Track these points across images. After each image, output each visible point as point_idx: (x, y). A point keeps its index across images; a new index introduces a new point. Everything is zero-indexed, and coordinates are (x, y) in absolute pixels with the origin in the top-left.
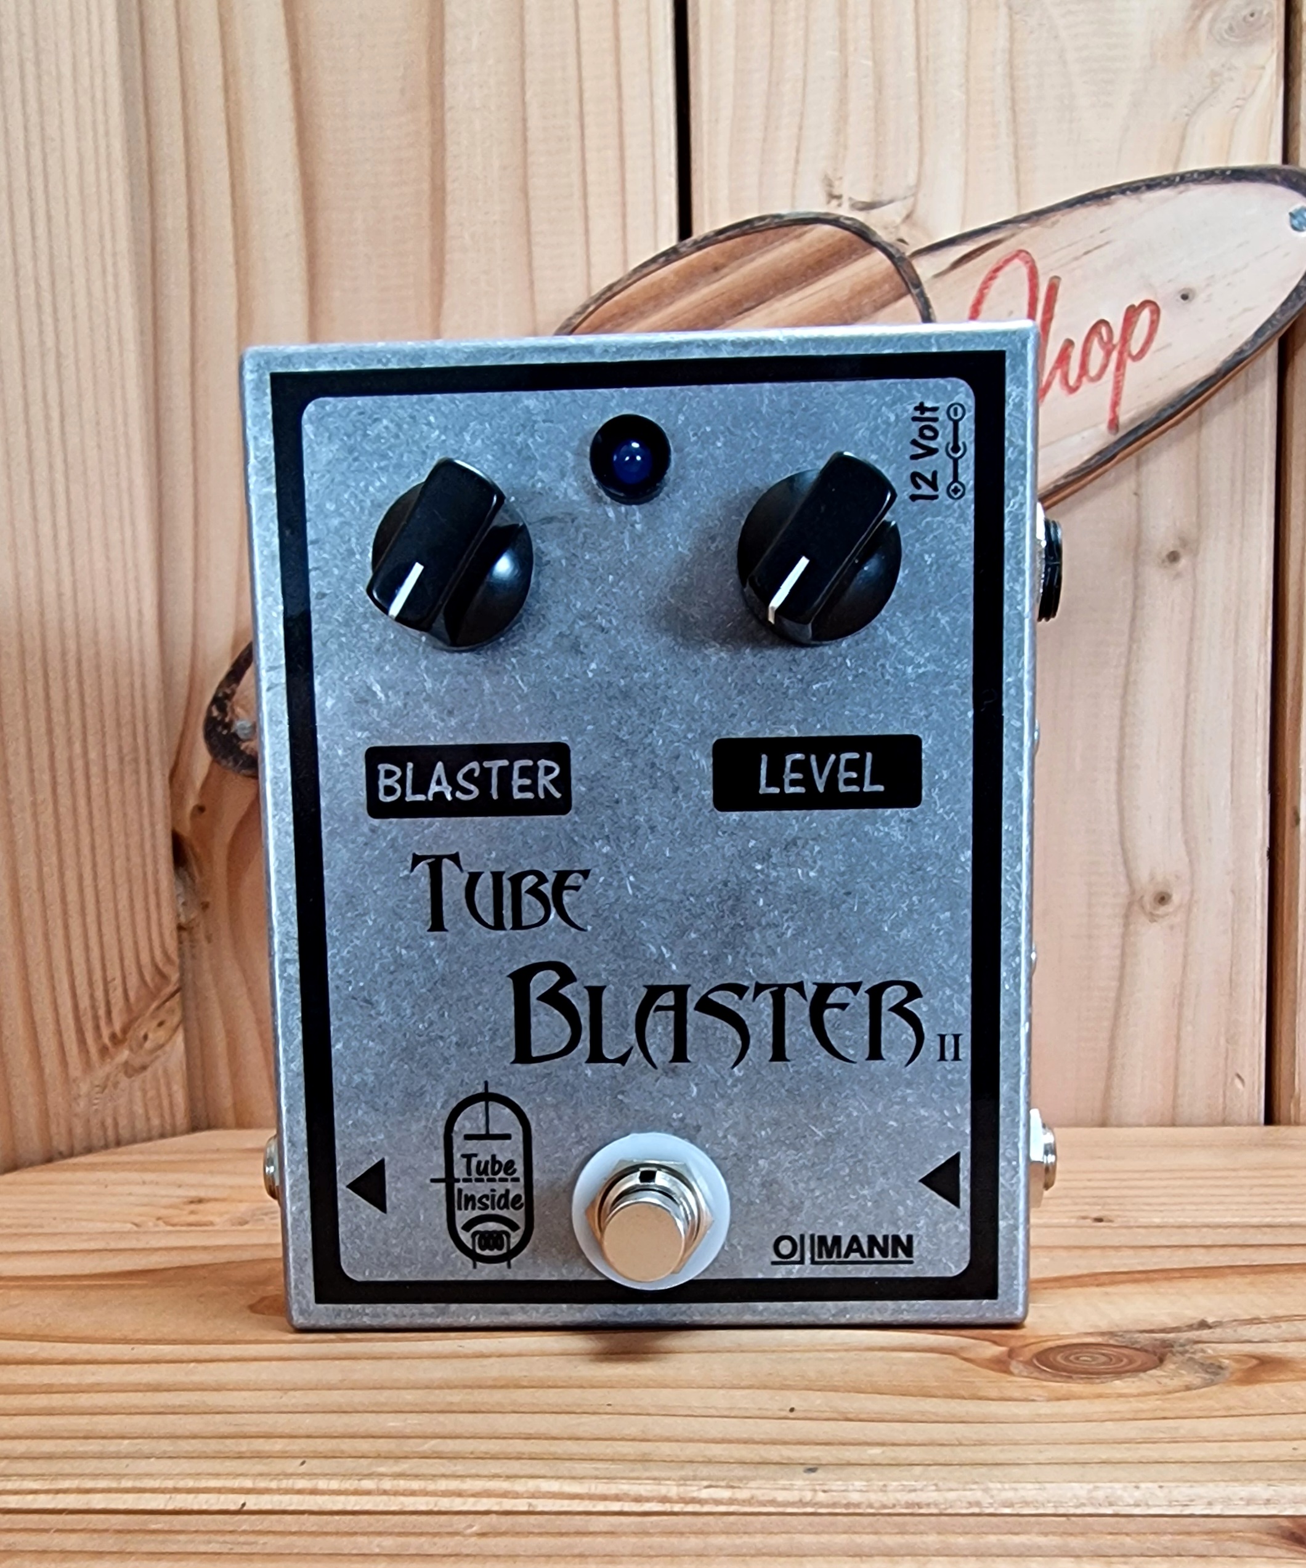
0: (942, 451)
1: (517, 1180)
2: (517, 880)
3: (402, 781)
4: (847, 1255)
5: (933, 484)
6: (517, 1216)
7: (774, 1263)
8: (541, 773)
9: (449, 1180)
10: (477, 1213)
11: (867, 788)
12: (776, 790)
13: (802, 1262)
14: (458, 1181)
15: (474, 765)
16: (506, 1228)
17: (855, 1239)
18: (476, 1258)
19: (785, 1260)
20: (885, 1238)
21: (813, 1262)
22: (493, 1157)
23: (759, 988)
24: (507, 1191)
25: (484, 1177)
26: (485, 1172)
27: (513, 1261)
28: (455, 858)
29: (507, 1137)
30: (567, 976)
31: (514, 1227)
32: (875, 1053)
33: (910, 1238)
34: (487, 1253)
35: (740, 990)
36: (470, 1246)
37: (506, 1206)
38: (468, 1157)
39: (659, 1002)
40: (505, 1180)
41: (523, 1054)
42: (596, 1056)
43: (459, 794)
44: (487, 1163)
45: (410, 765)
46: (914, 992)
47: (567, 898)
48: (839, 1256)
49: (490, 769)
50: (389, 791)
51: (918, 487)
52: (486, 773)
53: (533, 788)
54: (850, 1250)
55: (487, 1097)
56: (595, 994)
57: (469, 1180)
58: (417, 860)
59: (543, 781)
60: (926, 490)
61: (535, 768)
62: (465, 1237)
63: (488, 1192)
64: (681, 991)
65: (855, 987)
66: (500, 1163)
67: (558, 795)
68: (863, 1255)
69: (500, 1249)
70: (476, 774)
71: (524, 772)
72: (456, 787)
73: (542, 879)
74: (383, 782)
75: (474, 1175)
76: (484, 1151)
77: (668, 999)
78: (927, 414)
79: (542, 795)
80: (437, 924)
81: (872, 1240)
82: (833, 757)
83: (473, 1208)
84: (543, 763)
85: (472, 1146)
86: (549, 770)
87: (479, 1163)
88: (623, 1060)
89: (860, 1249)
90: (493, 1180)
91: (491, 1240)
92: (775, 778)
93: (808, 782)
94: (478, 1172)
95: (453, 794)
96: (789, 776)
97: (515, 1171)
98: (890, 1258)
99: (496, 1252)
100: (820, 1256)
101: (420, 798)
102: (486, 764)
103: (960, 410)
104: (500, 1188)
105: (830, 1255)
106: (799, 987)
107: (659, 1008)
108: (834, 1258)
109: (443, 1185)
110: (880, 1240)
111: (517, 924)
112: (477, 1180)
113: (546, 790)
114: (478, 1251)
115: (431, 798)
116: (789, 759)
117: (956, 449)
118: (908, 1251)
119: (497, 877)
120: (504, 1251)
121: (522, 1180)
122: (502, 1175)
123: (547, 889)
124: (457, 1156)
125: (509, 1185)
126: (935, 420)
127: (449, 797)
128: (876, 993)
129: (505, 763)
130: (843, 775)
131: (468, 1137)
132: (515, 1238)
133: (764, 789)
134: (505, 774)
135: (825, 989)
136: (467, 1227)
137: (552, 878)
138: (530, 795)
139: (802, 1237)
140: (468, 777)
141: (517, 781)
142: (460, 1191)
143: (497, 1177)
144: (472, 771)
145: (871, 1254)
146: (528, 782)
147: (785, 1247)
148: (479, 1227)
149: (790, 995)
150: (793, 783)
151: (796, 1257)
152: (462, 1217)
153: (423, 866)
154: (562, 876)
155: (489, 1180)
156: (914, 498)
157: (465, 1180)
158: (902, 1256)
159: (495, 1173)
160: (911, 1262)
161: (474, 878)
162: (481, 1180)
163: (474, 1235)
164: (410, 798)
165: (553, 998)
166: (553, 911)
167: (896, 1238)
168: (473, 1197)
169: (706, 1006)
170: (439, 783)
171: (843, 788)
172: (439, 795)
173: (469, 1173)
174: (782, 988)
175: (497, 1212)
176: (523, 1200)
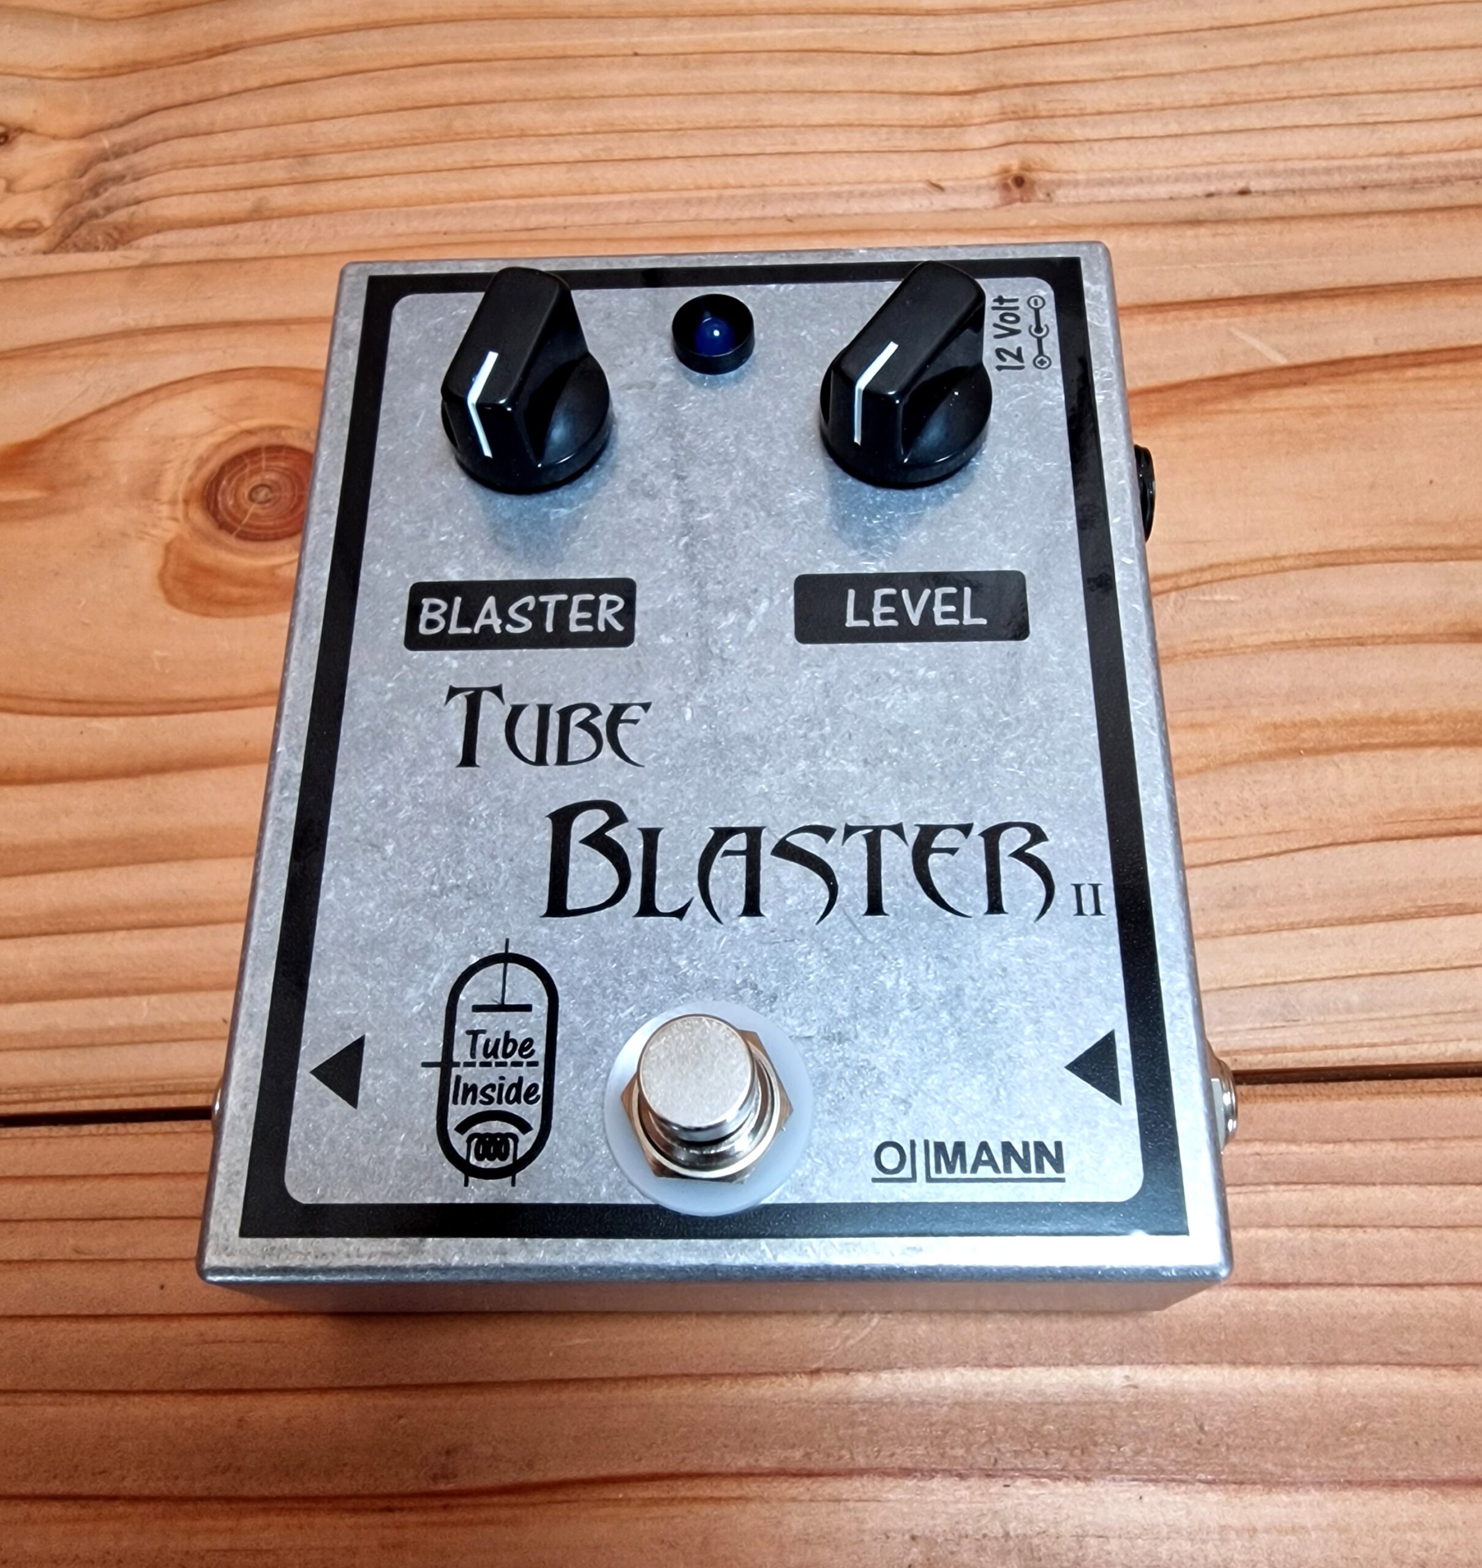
0: (1025, 332)
1: (535, 1064)
2: (565, 714)
3: (447, 616)
4: (974, 1169)
5: (1019, 357)
6: (532, 1113)
7: (875, 1180)
8: (603, 606)
9: (446, 1063)
10: (479, 1108)
11: (968, 620)
12: (866, 623)
13: (914, 1178)
14: (457, 1065)
15: (530, 600)
16: (513, 1129)
17: (984, 1147)
18: (469, 1171)
19: (887, 1175)
20: (1026, 1145)
21: (929, 1179)
22: (507, 1033)
23: (849, 831)
24: (521, 1079)
25: (491, 1059)
26: (494, 1053)
27: (518, 1175)
28: (497, 691)
29: (527, 1008)
30: (617, 816)
31: (525, 1127)
32: (995, 906)
33: (1058, 1145)
34: (486, 1164)
35: (826, 833)
36: (463, 1154)
37: (517, 1099)
38: (474, 1034)
39: (728, 845)
40: (519, 1064)
41: (557, 906)
42: (648, 908)
43: (509, 628)
44: (498, 1041)
45: (458, 600)
46: (1038, 835)
47: (622, 731)
48: (963, 1170)
49: (545, 604)
50: (431, 624)
51: (1003, 359)
52: (542, 607)
53: (593, 621)
54: (978, 1162)
55: (506, 958)
56: (650, 837)
57: (472, 1065)
58: (453, 692)
59: (605, 615)
60: (1010, 361)
61: (597, 602)
62: (459, 1142)
63: (496, 1082)
64: (754, 835)
65: (966, 829)
66: (514, 1042)
67: (619, 628)
68: (996, 1169)
69: (503, 1158)
70: (531, 608)
71: (584, 605)
72: (506, 619)
73: (595, 711)
74: (425, 615)
75: (480, 1057)
76: (494, 1025)
77: (739, 842)
78: (1005, 305)
79: (602, 628)
80: (468, 759)
81: (1007, 1148)
82: (927, 592)
83: (473, 1102)
84: (605, 598)
85: (480, 1020)
86: (611, 604)
87: (487, 1042)
88: (680, 914)
89: (992, 1162)
90: (504, 1064)
91: (493, 1146)
92: (864, 612)
93: (901, 614)
94: (486, 1055)
95: (503, 626)
96: (878, 610)
97: (533, 1052)
98: (1034, 1174)
99: (497, 1164)
100: (938, 1169)
101: (467, 630)
102: (543, 599)
103: (1040, 302)
104: (511, 1075)
105: (951, 1169)
106: (898, 829)
107: (727, 853)
108: (958, 1173)
109: (438, 1070)
110: (1019, 1149)
111: (562, 759)
112: (483, 1064)
113: (607, 623)
114: (473, 1161)
115: (476, 630)
116: (879, 593)
117: (1039, 329)
118: (1058, 1164)
119: (544, 710)
120: (509, 1161)
121: (542, 1065)
122: (516, 1057)
123: (600, 722)
124: (459, 1031)
125: (523, 1071)
126: (1016, 308)
127: (498, 630)
128: (992, 836)
129: (563, 597)
130: (938, 609)
131: (477, 1009)
132: (526, 1142)
133: (851, 622)
134: (562, 609)
135: (928, 833)
136: (462, 1128)
137: (606, 711)
138: (589, 628)
139: (913, 1144)
140: (522, 610)
141: (575, 614)
142: (458, 1078)
143: (509, 1060)
144: (526, 605)
145: (1008, 1169)
146: (588, 615)
147: (890, 1158)
148: (478, 1128)
149: (887, 839)
150: (884, 616)
151: (906, 1172)
152: (457, 1113)
153: (461, 698)
154: (618, 710)
155: (499, 1064)
156: (999, 368)
157: (467, 1064)
158: (1049, 1171)
159: (506, 1055)
160: (1062, 1180)
161: (516, 711)
162: (489, 1064)
163: (469, 1140)
164: (454, 630)
165: (599, 841)
166: (606, 745)
167: (1040, 1146)
168: (474, 1088)
169: (784, 850)
170: (488, 616)
171: (940, 621)
172: (487, 629)
173: (473, 1055)
174: (877, 830)
175: (505, 1107)
176: (540, 1092)
